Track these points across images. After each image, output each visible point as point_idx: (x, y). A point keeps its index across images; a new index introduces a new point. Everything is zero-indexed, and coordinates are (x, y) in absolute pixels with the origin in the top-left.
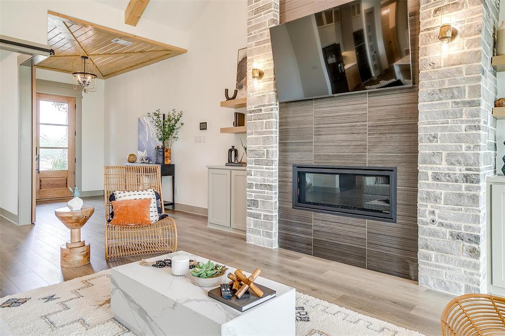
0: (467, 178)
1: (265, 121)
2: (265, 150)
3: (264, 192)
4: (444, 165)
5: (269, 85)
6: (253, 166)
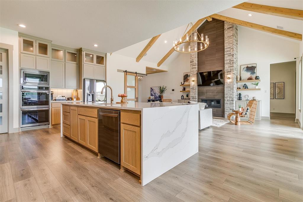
0: (232, 100)
1: (196, 90)
6: (192, 99)
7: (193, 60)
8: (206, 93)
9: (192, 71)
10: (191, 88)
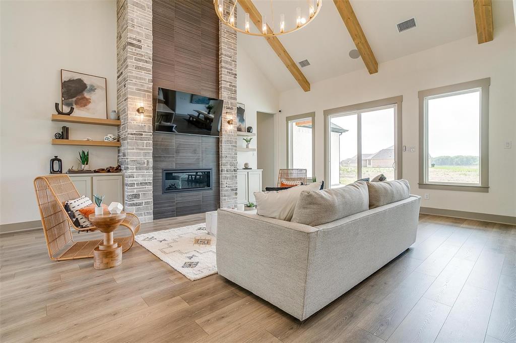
0: (235, 170)
1: (145, 142)
2: (146, 161)
3: (146, 188)
4: (229, 166)
5: (149, 120)
6: (135, 171)
7: (139, 41)
8: (177, 152)
9: (136, 78)
10: (132, 134)
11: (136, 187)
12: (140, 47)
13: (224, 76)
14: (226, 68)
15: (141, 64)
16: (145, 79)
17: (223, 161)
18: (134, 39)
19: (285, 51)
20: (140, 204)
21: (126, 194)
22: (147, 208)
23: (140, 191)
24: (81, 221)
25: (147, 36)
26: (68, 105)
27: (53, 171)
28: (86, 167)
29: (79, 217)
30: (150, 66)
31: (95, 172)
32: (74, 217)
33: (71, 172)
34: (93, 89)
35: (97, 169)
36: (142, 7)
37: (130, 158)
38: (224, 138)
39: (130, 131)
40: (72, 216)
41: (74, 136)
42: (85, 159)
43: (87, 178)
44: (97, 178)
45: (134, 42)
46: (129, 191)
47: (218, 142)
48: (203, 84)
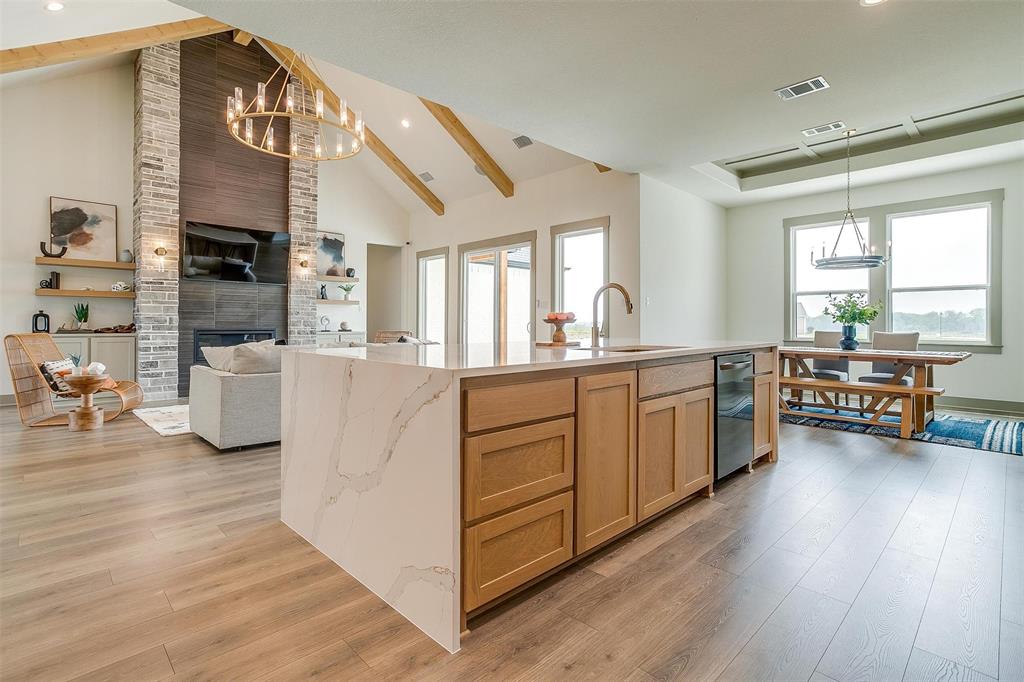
1: (167, 293)
2: (168, 318)
3: (167, 354)
4: (302, 327)
6: (151, 331)
7: (159, 160)
8: (219, 306)
9: (155, 208)
10: (147, 283)
11: (152, 351)
12: (160, 168)
13: (296, 199)
14: (300, 188)
15: (162, 190)
16: (168, 210)
17: (292, 319)
18: (152, 158)
19: (396, 160)
20: (158, 375)
21: (140, 361)
22: (169, 381)
23: (160, 358)
24: (60, 385)
25: (171, 153)
26: (59, 243)
27: (36, 330)
28: (84, 326)
29: (58, 381)
30: (176, 192)
31: (96, 332)
32: (52, 380)
33: (60, 331)
34: (96, 221)
35: (99, 328)
36: (164, 115)
37: (143, 314)
38: (293, 287)
39: (144, 279)
40: (49, 378)
41: (67, 284)
42: (83, 314)
43: (83, 339)
44: (96, 340)
45: (152, 162)
46: (142, 357)
47: (286, 291)
48: (261, 212)
